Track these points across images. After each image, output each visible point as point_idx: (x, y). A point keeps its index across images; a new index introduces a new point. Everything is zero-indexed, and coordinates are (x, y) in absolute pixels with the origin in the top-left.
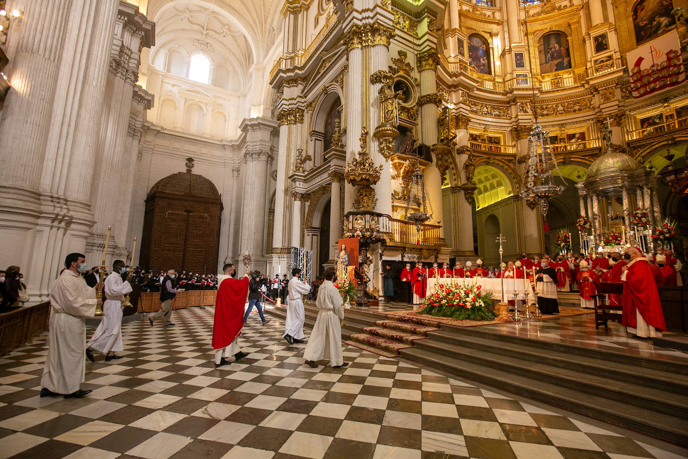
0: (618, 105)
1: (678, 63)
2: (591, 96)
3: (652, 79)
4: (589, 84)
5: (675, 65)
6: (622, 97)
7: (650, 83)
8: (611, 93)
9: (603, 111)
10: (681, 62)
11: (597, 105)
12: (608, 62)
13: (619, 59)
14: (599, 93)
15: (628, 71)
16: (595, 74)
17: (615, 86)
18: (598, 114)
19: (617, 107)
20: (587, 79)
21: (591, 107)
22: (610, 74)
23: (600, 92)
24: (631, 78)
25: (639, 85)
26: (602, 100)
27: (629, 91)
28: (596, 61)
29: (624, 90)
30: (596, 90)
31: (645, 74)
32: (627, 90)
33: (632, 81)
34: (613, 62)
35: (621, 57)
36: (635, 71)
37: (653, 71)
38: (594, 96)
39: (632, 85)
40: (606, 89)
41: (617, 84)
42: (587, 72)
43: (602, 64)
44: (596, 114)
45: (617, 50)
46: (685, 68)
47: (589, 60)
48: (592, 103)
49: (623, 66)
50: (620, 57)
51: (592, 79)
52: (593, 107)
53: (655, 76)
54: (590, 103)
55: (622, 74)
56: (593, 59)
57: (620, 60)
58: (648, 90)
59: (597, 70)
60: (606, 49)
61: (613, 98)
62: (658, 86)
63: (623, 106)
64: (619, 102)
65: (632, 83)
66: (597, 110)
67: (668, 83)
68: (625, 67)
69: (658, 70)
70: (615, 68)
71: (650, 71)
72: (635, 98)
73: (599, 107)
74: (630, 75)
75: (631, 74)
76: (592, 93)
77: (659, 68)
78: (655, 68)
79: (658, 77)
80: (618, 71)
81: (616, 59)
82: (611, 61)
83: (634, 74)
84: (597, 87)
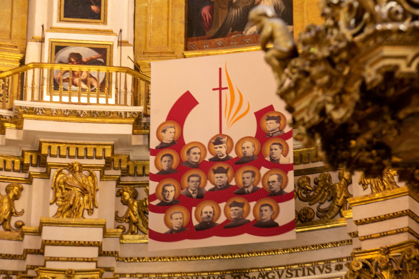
0: (99, 245)
1: (283, 160)
2: (22, 176)
3: (209, 186)
4: (19, 126)
5: (274, 165)
6: (117, 218)
7: (202, 197)
8: (84, 191)
9: (50, 251)
10: (289, 159)
11: (34, 224)
12: (93, 70)
13: (128, 71)
14: (46, 175)
15: (147, 126)
16: (46, 98)
17: (103, 169)
18: (31, 260)
19: (93, 252)
20: (17, 103)
21: (14, 220)
22: (93, 114)
23: (54, 172)
24: (152, 159)
25: (171, 192)
26: (54, 209)
27: (140, 204)
28: (58, 48)
29: (127, 195)
30: (41, 161)
31: (194, 158)
32: (135, 196)
33: (153, 170)
34: (108, 75)
35: (137, 68)
36: (169, 136)
37: (216, 159)
38: (29, 181)
39: (153, 186)
40: (71, 168)
41: (109, 163)
42: (22, 77)
43: (76, 68)
44: (22, 257)
45: (128, 35)
46: (298, 185)
47: (37, 33)
48: (19, 206)
49: (136, 103)
50: (131, 66)
51: (32, 111)
52: (19, 227)
53: (220, 179)
54: (11, 203)
55: (126, 129)
56: (50, 36)
57: (130, 78)
58: (195, 223)
59: (56, 85)
60: (96, 16)
61: (90, 211)
62: (222, 219)
63: (113, 254)
64: (105, 234)
65: (153, 177)
66: (29, 242)
67: (251, 217)
68: (140, 109)
69: (227, 160)
70: (112, 101)
71: (209, 156)
72: (154, 236)
73: (39, 232)
74: (153, 146)
75: (154, 143)
76: (24, 168)
77: (233, 155)
78: (222, 150)
79: (227, 185)
80: (119, 115)
81: (121, 69)
82: (103, 70)
83: (163, 147)
84: (44, 151)
